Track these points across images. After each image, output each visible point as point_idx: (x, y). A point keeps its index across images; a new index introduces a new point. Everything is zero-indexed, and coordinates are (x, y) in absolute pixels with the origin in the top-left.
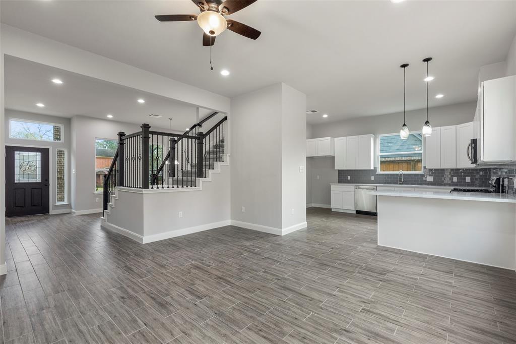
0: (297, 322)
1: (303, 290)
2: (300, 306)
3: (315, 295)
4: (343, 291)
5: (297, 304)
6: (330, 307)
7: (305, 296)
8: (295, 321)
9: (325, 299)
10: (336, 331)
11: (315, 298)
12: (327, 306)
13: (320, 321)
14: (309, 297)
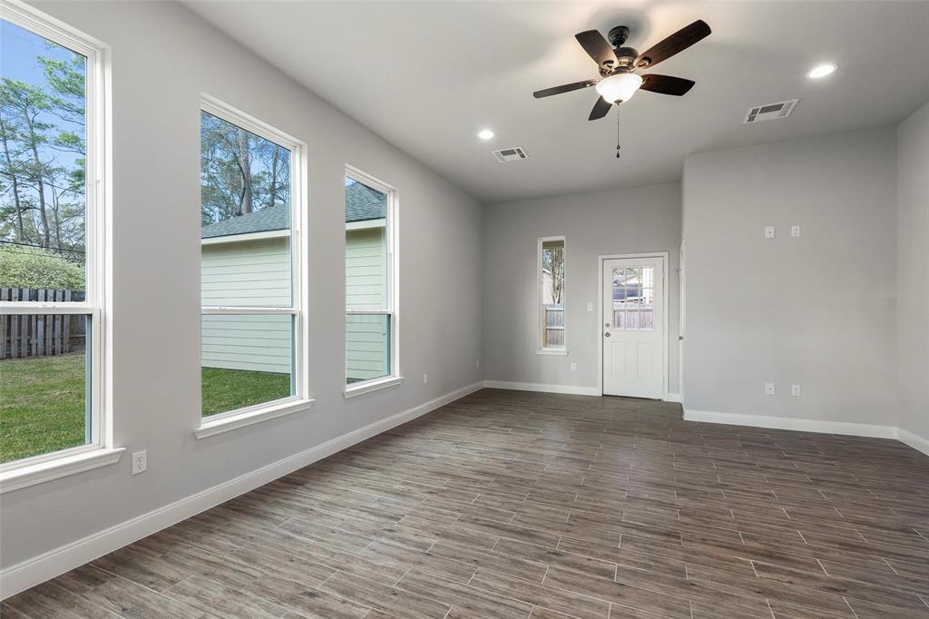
0: (486, 492)
1: (495, 537)
2: (491, 510)
3: (472, 530)
4: (420, 547)
5: (495, 511)
6: (445, 515)
7: (487, 526)
8: (490, 492)
9: (453, 527)
10: (443, 491)
11: (469, 525)
12: (452, 515)
13: (460, 497)
14: (480, 524)
